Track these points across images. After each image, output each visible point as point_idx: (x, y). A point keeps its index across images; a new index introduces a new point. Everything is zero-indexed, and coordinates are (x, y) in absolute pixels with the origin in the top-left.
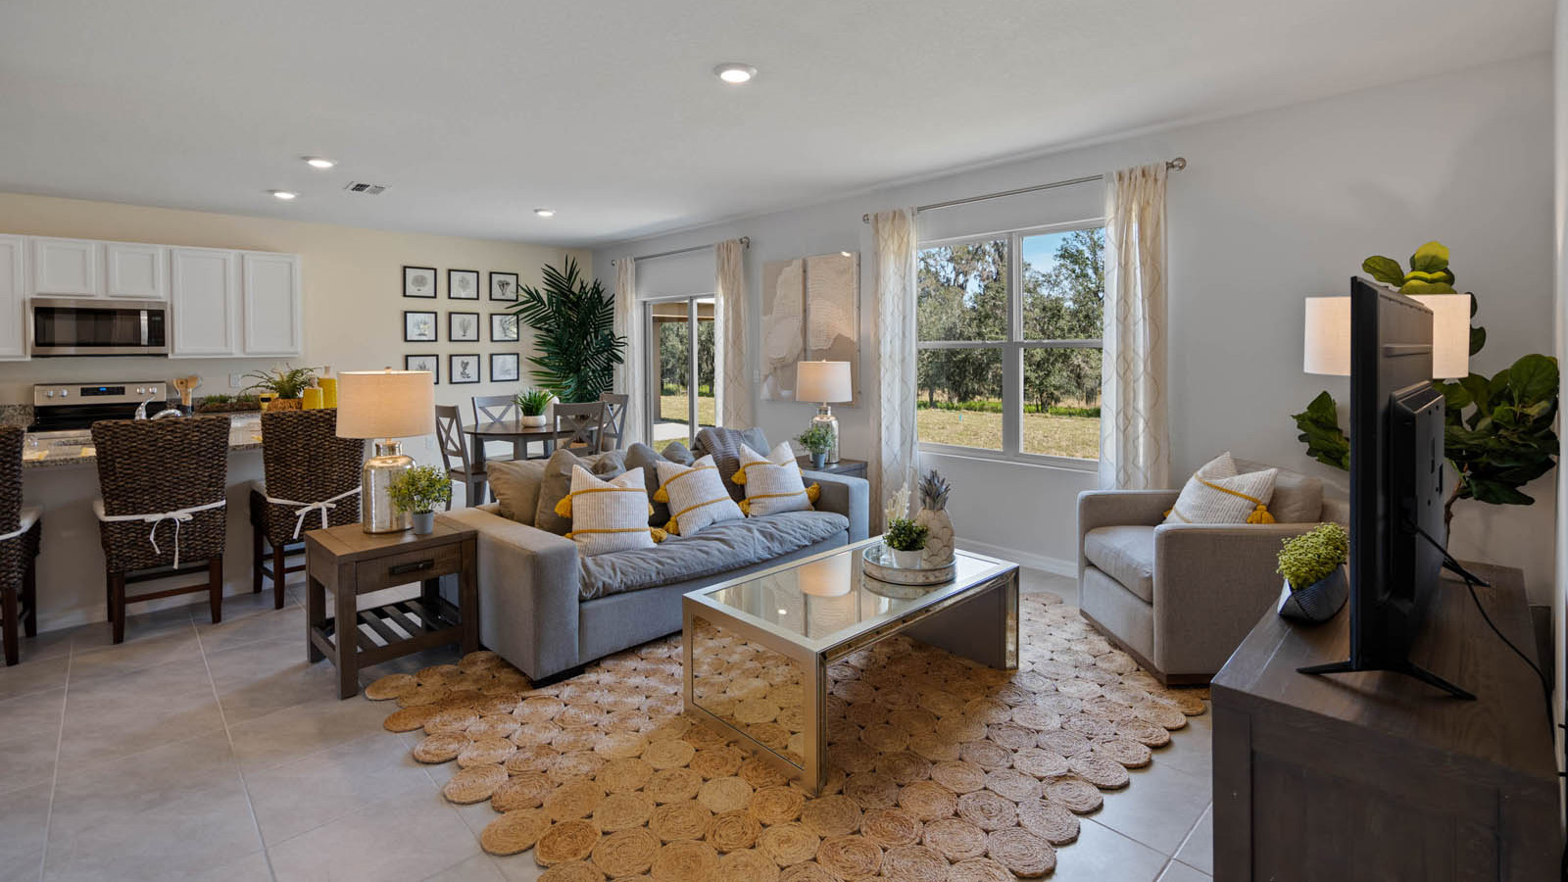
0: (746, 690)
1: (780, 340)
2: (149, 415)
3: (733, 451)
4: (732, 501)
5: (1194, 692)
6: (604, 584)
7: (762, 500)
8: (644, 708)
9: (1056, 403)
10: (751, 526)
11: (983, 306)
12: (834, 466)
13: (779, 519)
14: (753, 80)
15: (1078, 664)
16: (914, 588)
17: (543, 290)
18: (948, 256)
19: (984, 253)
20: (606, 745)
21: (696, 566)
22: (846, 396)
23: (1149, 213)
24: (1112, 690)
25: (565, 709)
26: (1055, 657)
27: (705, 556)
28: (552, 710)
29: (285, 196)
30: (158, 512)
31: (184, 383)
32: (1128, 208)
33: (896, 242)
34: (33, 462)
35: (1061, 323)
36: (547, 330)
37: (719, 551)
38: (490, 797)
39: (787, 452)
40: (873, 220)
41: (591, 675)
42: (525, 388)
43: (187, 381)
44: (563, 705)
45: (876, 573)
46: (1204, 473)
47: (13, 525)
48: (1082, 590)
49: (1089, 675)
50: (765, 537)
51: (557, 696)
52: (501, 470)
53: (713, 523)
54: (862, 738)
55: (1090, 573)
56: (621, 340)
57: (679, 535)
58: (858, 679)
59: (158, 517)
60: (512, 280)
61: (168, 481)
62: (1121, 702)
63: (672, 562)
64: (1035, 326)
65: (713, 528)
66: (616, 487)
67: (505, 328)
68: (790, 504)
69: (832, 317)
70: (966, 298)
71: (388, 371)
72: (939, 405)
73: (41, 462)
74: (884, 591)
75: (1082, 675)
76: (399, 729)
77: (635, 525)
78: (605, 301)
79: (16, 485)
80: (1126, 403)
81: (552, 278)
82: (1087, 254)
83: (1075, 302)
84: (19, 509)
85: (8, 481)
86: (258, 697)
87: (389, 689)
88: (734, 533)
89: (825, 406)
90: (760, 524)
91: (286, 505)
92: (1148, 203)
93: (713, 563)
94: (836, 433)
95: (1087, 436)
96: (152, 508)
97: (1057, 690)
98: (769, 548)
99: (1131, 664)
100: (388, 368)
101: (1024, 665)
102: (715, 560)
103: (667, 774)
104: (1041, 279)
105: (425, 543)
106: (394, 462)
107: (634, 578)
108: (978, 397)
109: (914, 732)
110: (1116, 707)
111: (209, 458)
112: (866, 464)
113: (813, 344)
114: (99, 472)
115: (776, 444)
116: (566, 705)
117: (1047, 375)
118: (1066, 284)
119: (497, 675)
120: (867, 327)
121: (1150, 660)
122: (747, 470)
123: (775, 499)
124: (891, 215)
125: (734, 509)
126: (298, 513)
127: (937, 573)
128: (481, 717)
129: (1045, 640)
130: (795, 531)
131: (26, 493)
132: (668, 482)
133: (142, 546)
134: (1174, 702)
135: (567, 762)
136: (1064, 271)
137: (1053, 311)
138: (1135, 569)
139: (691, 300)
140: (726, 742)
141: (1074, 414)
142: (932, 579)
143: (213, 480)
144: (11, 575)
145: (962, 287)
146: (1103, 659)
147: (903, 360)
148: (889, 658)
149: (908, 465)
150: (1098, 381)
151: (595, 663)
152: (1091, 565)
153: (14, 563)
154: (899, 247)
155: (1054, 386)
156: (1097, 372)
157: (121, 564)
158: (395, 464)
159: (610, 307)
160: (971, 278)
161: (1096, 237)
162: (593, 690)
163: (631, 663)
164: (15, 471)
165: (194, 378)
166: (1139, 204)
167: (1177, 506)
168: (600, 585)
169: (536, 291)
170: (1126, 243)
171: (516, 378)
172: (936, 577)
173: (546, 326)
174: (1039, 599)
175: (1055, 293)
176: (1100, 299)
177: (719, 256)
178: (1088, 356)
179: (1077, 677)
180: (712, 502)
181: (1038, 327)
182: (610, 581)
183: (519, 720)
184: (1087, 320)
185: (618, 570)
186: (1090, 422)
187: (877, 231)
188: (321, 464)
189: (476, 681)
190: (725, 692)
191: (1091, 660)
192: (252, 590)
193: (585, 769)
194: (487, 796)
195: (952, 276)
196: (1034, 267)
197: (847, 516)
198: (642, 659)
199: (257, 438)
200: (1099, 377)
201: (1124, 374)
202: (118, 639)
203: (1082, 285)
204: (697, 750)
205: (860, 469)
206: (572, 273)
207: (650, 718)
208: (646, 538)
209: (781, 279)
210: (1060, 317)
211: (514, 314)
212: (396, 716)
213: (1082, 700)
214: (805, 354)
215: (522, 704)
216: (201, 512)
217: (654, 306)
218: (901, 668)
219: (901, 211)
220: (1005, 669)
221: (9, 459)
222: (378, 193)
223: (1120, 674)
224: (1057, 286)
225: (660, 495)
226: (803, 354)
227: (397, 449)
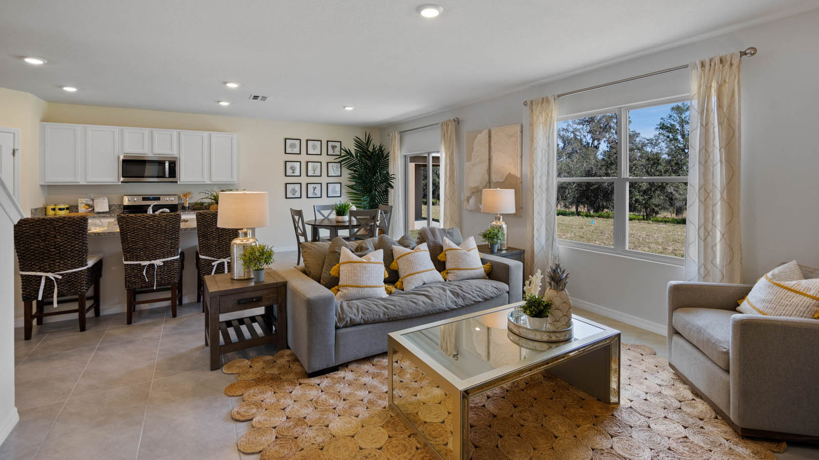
0: (429, 396)
1: (475, 175)
2: (154, 211)
3: (439, 241)
4: (436, 271)
5: (766, 444)
6: (351, 318)
7: (455, 271)
8: (365, 400)
9: (656, 214)
10: (446, 287)
11: (609, 158)
12: (504, 252)
13: (464, 285)
14: (441, 16)
15: (667, 407)
16: (541, 344)
17: (353, 148)
18: (588, 130)
19: (610, 128)
20: (337, 425)
21: (408, 311)
22: (512, 210)
23: (726, 89)
24: (694, 433)
25: (321, 394)
26: (648, 398)
27: (415, 305)
28: (313, 393)
29: (224, 104)
30: (147, 260)
31: (185, 195)
32: (709, 86)
33: (543, 116)
34: (95, 233)
35: (660, 167)
36: (355, 171)
37: (424, 303)
38: (261, 452)
39: (472, 243)
40: (529, 104)
41: (341, 373)
42: (344, 200)
43: (186, 194)
44: (320, 391)
45: (515, 330)
46: (773, 275)
47: (83, 263)
48: (670, 349)
49: (675, 416)
50: (454, 295)
51: (319, 385)
52: (307, 247)
53: (424, 284)
54: (499, 446)
55: (676, 338)
56: (392, 176)
57: (403, 290)
58: (504, 397)
59: (147, 263)
60: (338, 144)
61: (151, 245)
62: (702, 444)
63: (394, 308)
64: (643, 169)
65: (423, 287)
66: (365, 261)
67: (334, 170)
68: (472, 274)
69: (505, 163)
70: (599, 153)
71: (244, 192)
72: (581, 214)
73: (98, 234)
74: (520, 343)
75: (669, 416)
76: (231, 394)
77: (375, 283)
78: (385, 155)
79: (84, 244)
80: (706, 220)
81: (359, 143)
82: (678, 127)
83: (669, 155)
84: (86, 256)
85: (81, 242)
86: (174, 363)
87: (235, 367)
88: (434, 292)
89: (499, 215)
90: (452, 286)
91: (208, 260)
92: (725, 81)
93: (419, 310)
94: (505, 232)
95: (677, 236)
96: (145, 258)
97: (649, 427)
98: (456, 302)
99: (711, 413)
100: (244, 190)
101: (624, 402)
102: (421, 308)
103: (367, 452)
104: (646, 142)
105: (260, 287)
106: (247, 241)
107: (369, 316)
108: (606, 210)
109: (537, 447)
110: (698, 449)
111: (171, 234)
112: (524, 251)
113: (494, 178)
114: (122, 240)
115: (465, 238)
116: (322, 391)
117: (650, 198)
118: (663, 145)
119: (291, 366)
120: (526, 169)
121: (727, 414)
122: (446, 253)
123: (462, 272)
124: (541, 101)
125: (438, 276)
126: (213, 264)
127: (558, 335)
128: (274, 393)
129: (641, 383)
130: (473, 292)
131: (90, 247)
132: (398, 258)
133: (140, 277)
134: (748, 452)
135: (310, 433)
136: (661, 137)
137: (654, 161)
138: (714, 343)
139: (429, 154)
140: (409, 434)
141: (668, 222)
142: (554, 338)
143: (173, 245)
144: (82, 288)
145: (597, 147)
146: (687, 405)
147: (547, 189)
148: (527, 383)
149: (550, 253)
150: (684, 202)
151: (345, 365)
152: (677, 333)
153: (84, 282)
154: (546, 120)
155: (654, 204)
156: (683, 197)
157: (130, 285)
158: (247, 242)
159: (387, 158)
160: (602, 142)
161: (683, 116)
162: (340, 383)
163: (366, 367)
164: (84, 237)
165: (189, 193)
166: (718, 82)
167: (749, 296)
168: (348, 319)
169: (349, 150)
170: (707, 110)
171: (340, 195)
172: (556, 337)
173: (355, 169)
174: (639, 350)
175: (655, 150)
176: (686, 154)
177: (442, 129)
178: (677, 187)
179: (665, 417)
180: (424, 271)
181: (644, 170)
182: (355, 317)
183: (294, 398)
184: (678, 165)
185: (360, 310)
186: (679, 227)
187: (532, 111)
188: (224, 239)
189: (280, 368)
190: (416, 395)
191: (678, 404)
192: (196, 301)
193: (319, 440)
194: (259, 450)
195: (590, 141)
196: (642, 135)
197: (508, 284)
198: (373, 365)
199: (194, 224)
200: (685, 200)
201: (705, 200)
202: (129, 322)
203: (673, 145)
204: (389, 437)
205: (519, 255)
206: (369, 141)
207: (367, 408)
208: (382, 292)
209: (476, 141)
210: (659, 164)
211: (338, 162)
212: (232, 386)
213: (669, 438)
214: (489, 184)
215: (298, 387)
216: (167, 261)
217: (410, 158)
218: (535, 392)
219: (547, 98)
220: (609, 403)
221: (81, 232)
222: (265, 100)
223: (701, 419)
224: (657, 146)
225: (393, 266)
226: (488, 185)
227: (248, 234)
